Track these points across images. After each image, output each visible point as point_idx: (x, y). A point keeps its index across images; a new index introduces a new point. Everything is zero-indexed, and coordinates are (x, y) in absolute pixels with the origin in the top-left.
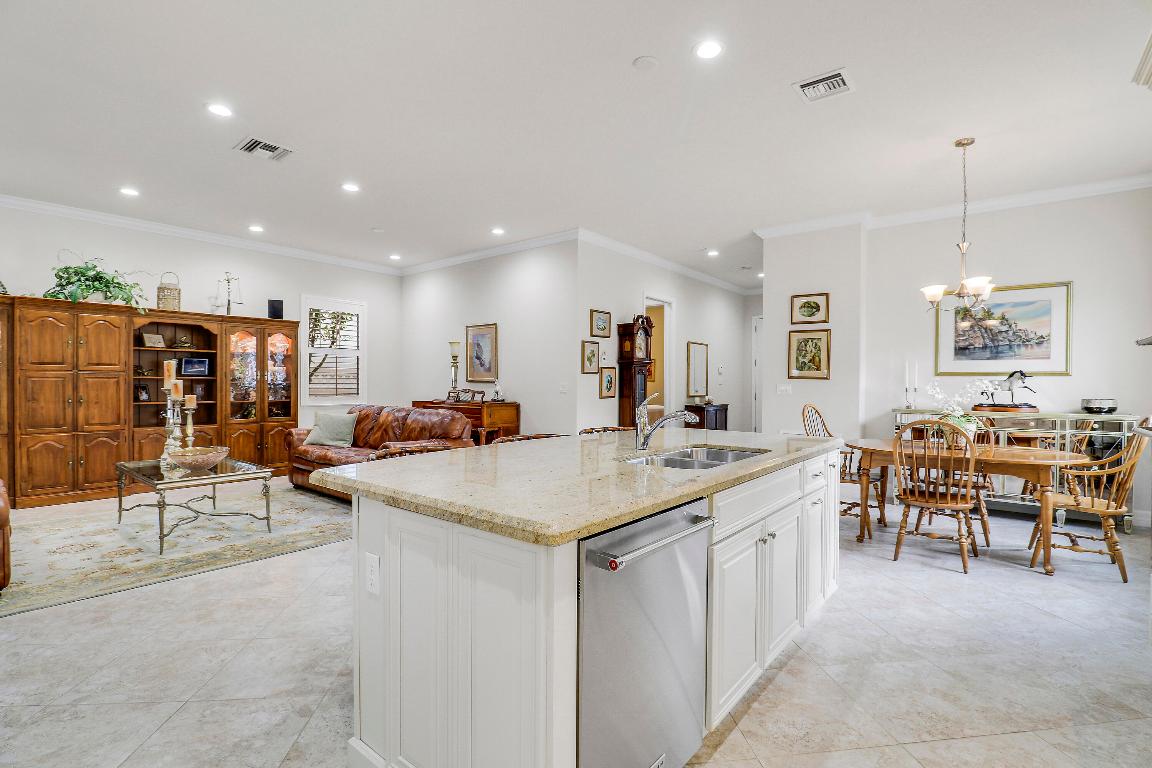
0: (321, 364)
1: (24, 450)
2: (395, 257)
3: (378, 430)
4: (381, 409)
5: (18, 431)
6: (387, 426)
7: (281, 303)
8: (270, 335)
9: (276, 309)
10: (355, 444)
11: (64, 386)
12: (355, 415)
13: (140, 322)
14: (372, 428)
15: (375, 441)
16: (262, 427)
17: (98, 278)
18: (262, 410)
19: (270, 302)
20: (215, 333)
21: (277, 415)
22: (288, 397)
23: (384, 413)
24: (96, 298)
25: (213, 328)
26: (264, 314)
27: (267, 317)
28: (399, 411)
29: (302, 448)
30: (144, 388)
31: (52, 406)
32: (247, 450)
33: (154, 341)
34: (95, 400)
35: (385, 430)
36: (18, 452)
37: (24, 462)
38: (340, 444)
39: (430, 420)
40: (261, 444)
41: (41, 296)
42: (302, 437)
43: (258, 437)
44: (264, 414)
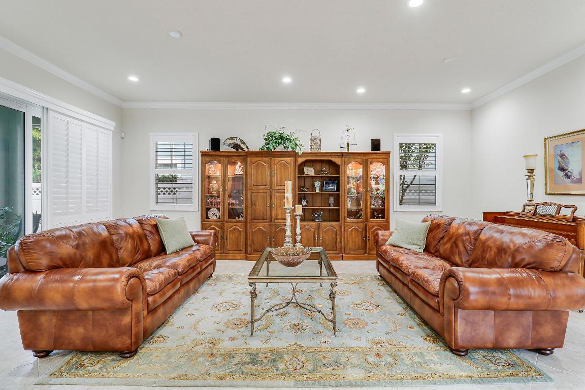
0: (412, 182)
1: (250, 231)
2: (466, 91)
3: (447, 241)
4: (453, 220)
5: (249, 221)
6: (457, 239)
7: (378, 140)
8: (371, 163)
9: (376, 145)
10: (427, 250)
11: (266, 197)
12: (429, 223)
13: (300, 160)
14: (442, 238)
15: (445, 251)
16: (366, 226)
17: (281, 137)
18: (366, 214)
19: (372, 141)
20: (339, 164)
21: (377, 218)
22: (383, 205)
23: (455, 224)
24: (280, 148)
25: (337, 160)
26: (368, 149)
27: (369, 150)
28: (470, 224)
29: (384, 247)
30: (305, 199)
31: (261, 208)
32: (357, 240)
33: (309, 171)
34: (279, 206)
35: (455, 242)
36: (248, 232)
37: (251, 237)
38: (414, 248)
39: (511, 241)
40: (365, 237)
41: (258, 150)
42: (386, 238)
43: (364, 232)
44: (367, 217)
